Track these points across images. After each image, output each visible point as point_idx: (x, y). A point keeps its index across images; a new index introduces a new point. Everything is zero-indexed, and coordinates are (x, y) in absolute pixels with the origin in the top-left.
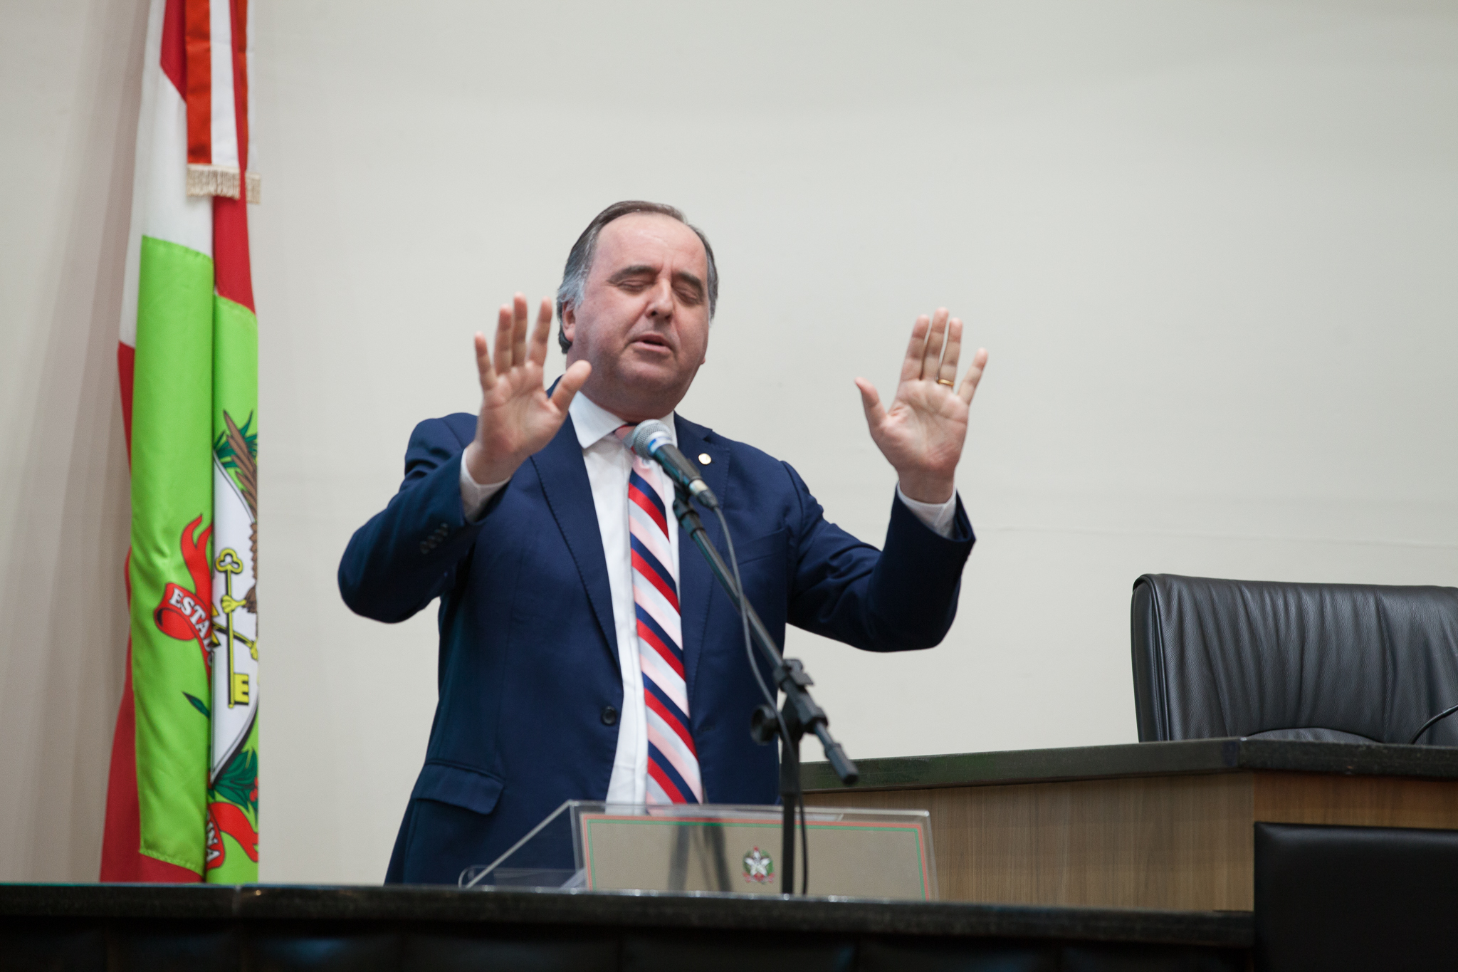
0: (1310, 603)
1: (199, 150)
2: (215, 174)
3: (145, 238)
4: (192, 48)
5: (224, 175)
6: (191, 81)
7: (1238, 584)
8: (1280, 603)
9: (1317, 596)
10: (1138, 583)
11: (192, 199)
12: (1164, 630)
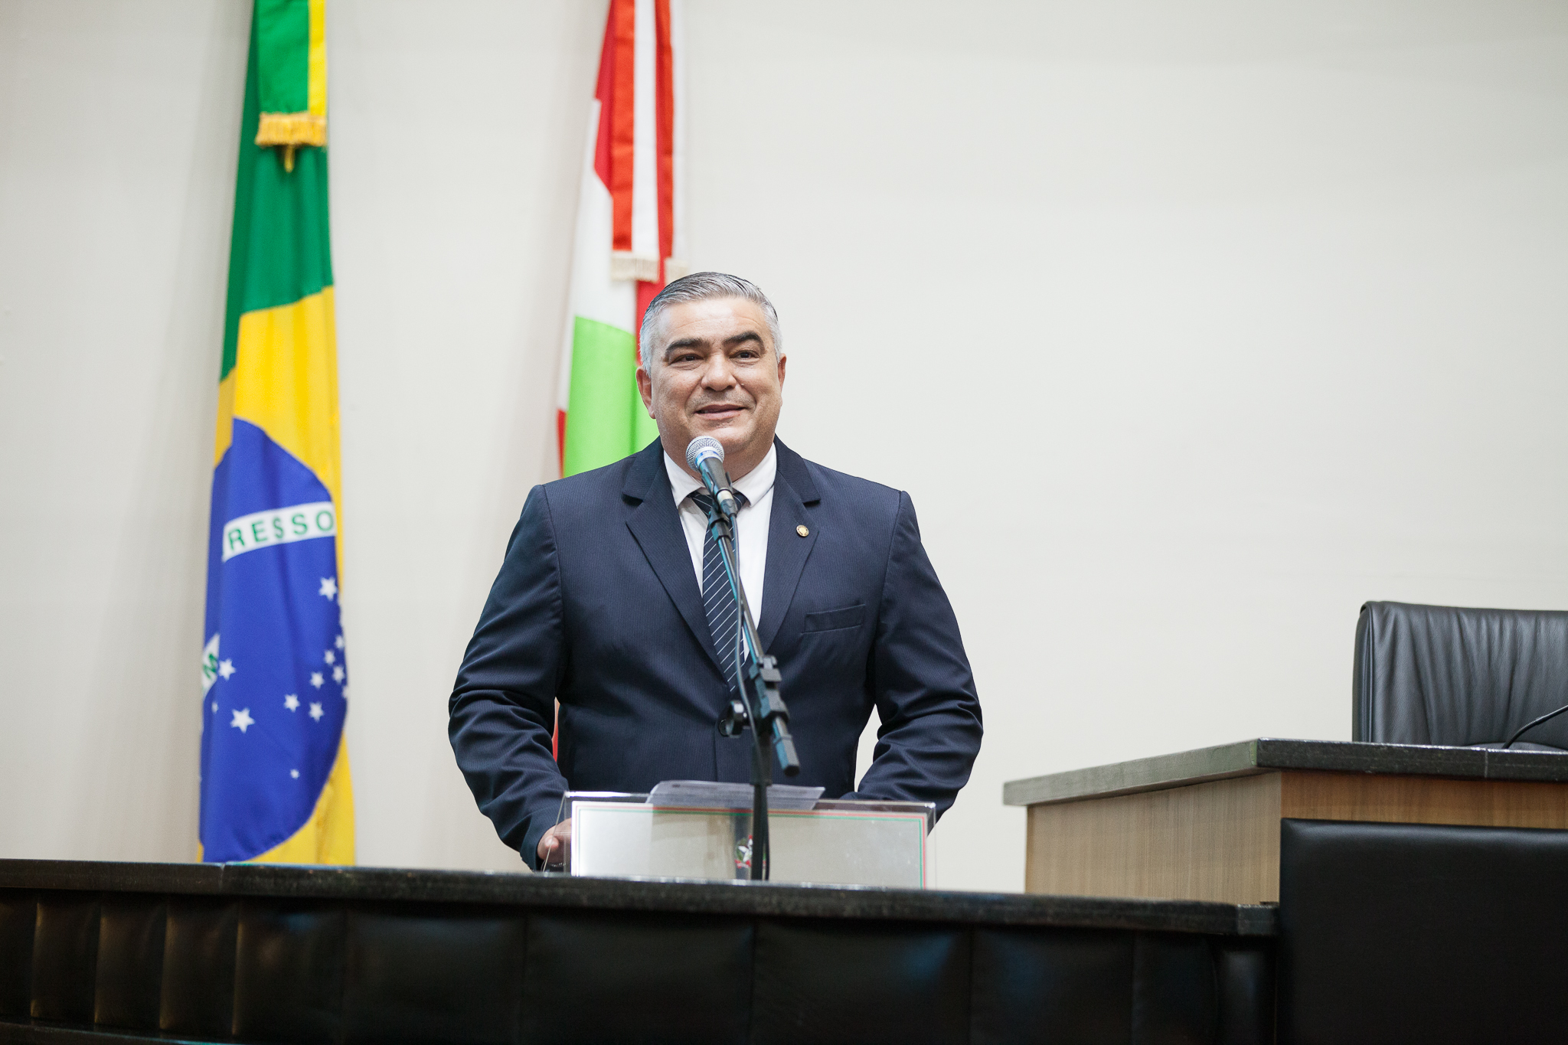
0: (1526, 628)
1: (622, 240)
2: (635, 261)
3: (578, 321)
4: (618, 151)
5: (644, 262)
6: (617, 179)
7: (1457, 611)
8: (1496, 627)
9: (1533, 622)
10: (1363, 608)
11: (616, 282)
12: (1376, 651)
